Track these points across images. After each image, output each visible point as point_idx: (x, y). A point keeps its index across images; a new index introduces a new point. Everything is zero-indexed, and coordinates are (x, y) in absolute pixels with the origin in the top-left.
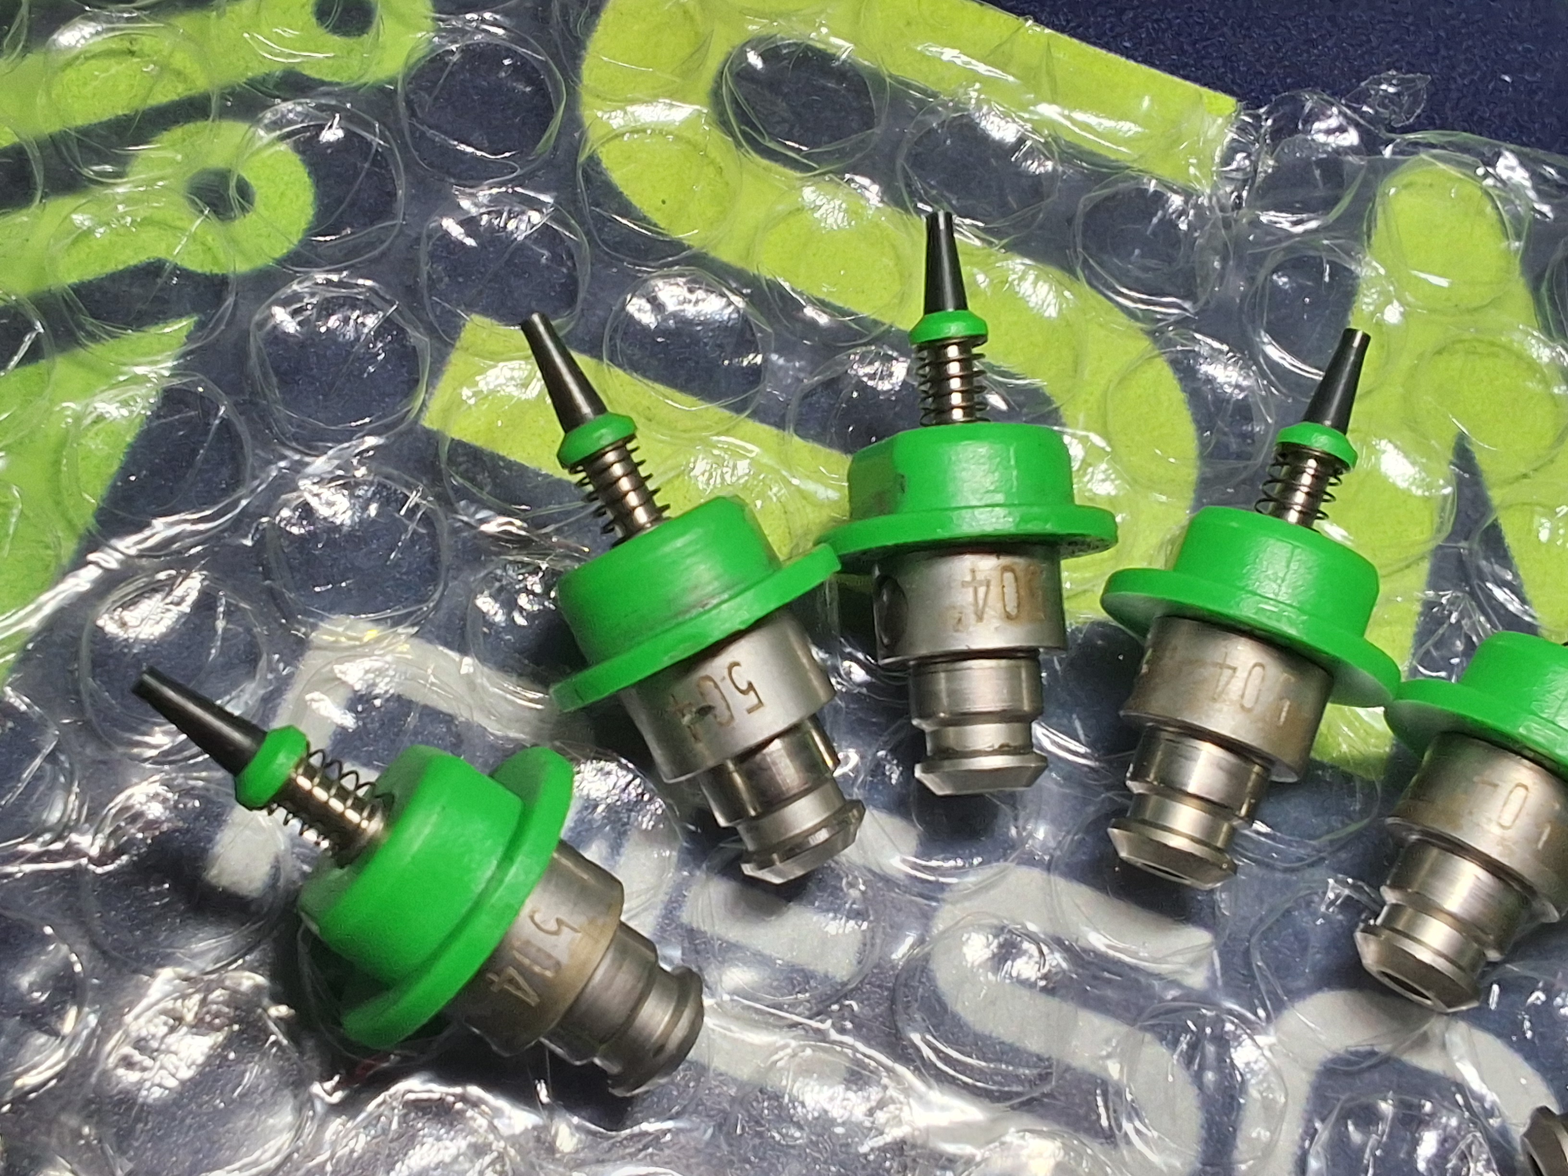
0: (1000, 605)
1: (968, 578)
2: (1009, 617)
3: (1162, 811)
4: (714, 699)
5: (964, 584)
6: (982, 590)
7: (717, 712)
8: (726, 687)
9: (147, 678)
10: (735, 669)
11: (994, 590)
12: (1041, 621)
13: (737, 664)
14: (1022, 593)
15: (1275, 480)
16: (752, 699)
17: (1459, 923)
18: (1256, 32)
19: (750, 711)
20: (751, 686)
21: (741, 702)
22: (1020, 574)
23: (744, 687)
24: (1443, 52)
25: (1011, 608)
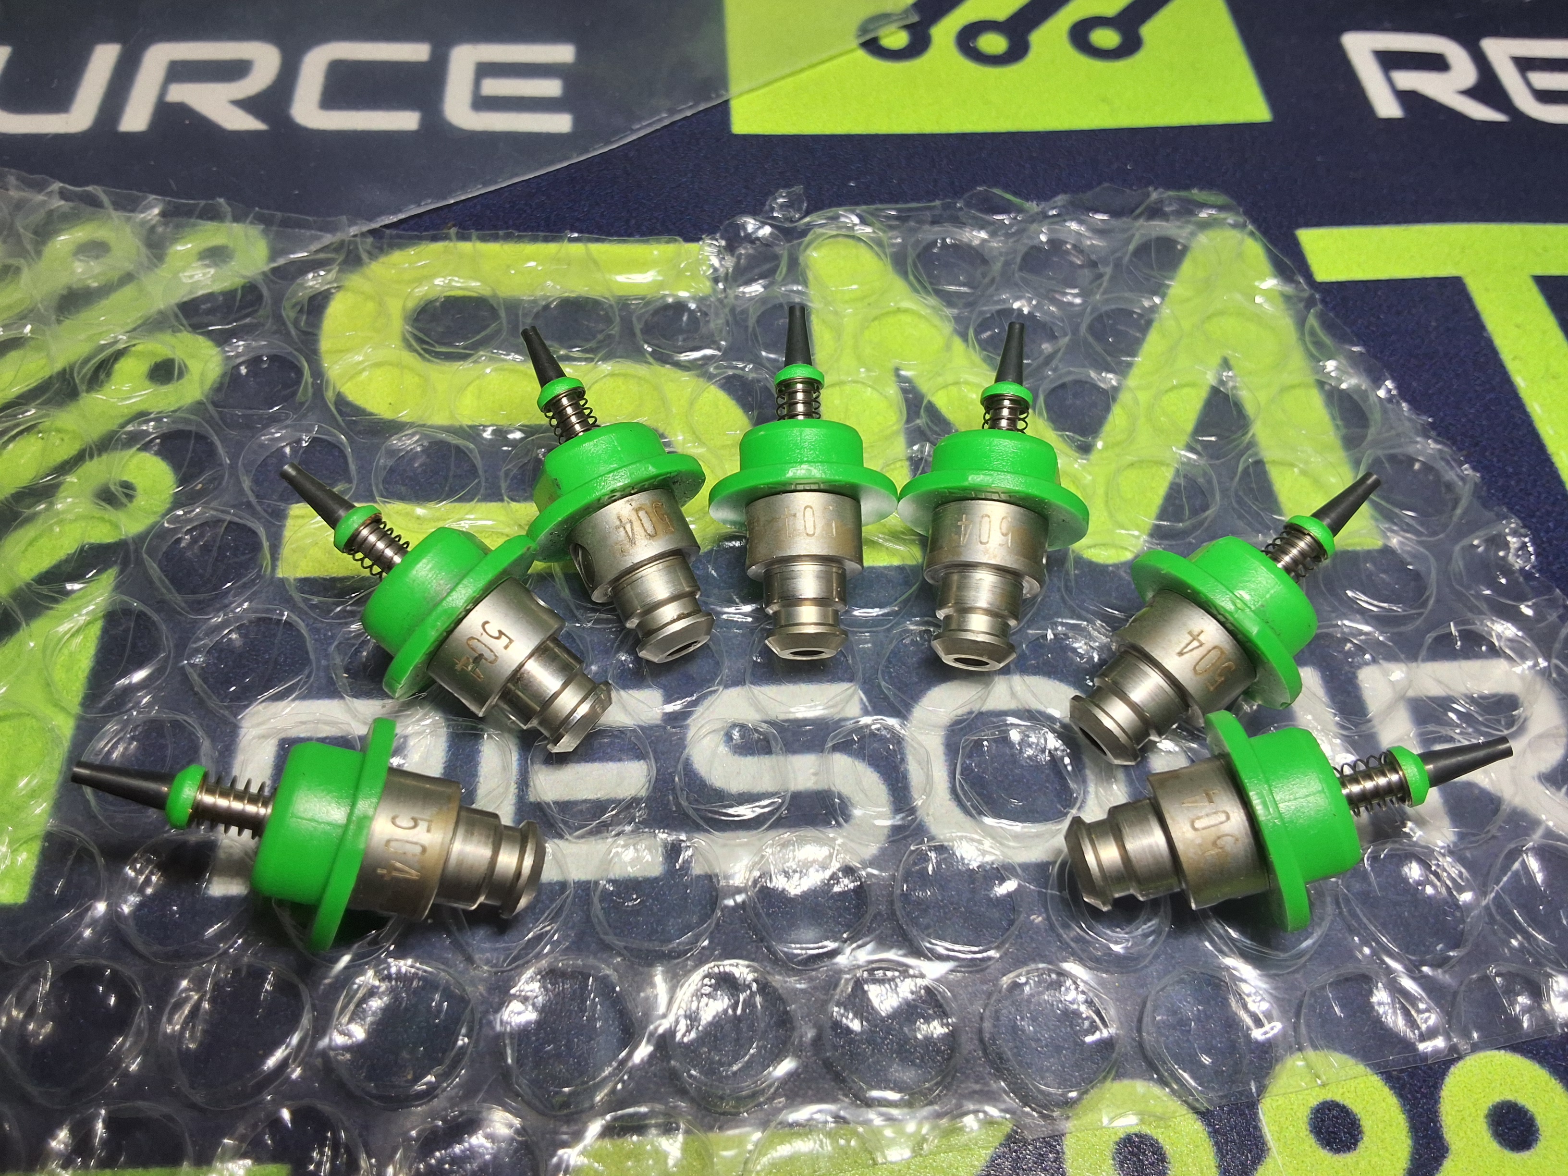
0: (642, 531)
1: (618, 523)
2: (651, 536)
3: (790, 616)
4: (481, 649)
5: (617, 528)
6: (628, 527)
7: (486, 655)
8: (485, 638)
9: (76, 770)
10: (487, 626)
11: (637, 524)
12: (672, 533)
13: (487, 622)
14: (654, 519)
15: (781, 406)
16: (504, 641)
17: (988, 612)
18: (706, 207)
19: (506, 647)
20: (501, 633)
21: (498, 645)
22: (650, 510)
23: (497, 635)
24: (813, 183)
25: (650, 530)
